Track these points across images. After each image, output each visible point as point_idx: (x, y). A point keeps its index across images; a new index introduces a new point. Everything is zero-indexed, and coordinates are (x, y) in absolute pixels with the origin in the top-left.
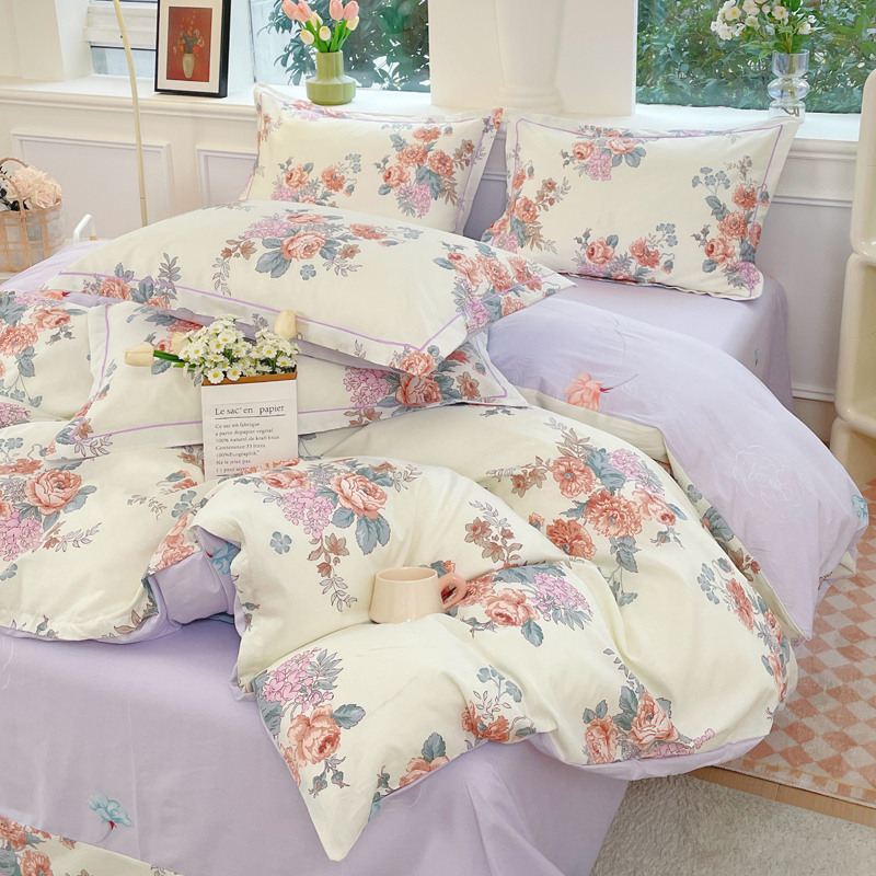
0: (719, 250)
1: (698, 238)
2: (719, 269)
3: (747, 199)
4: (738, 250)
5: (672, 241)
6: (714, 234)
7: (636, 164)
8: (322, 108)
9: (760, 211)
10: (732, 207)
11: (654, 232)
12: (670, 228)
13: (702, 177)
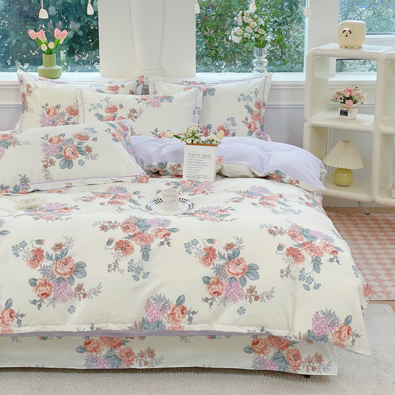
0: (253, 126)
1: (244, 122)
2: (254, 134)
3: (258, 105)
4: (259, 126)
5: (234, 125)
6: (250, 120)
7: (213, 94)
8: (53, 80)
9: (263, 110)
10: (255, 109)
11: (226, 122)
12: (233, 119)
13: (241, 98)
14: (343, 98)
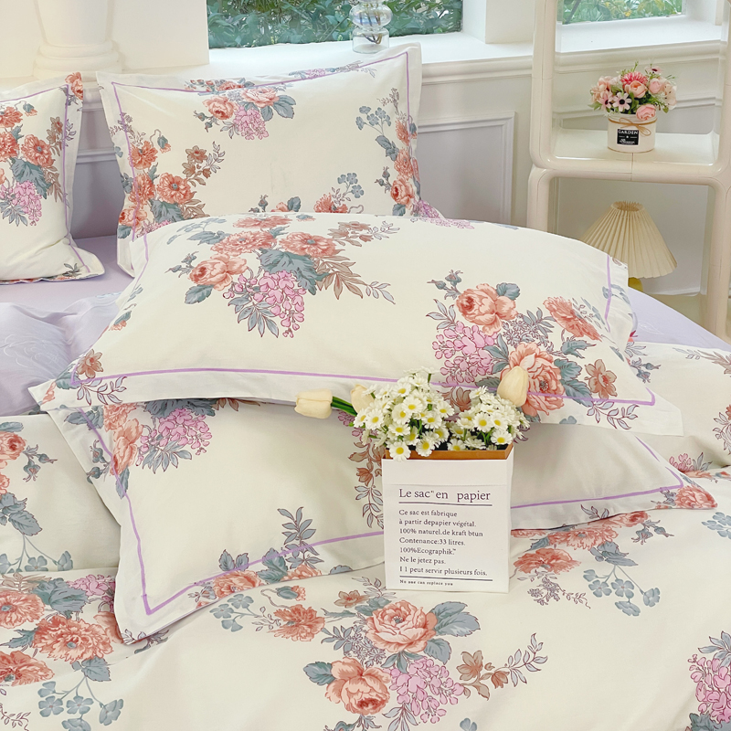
0: (402, 193)
1: (381, 183)
2: (408, 211)
4: (414, 189)
5: (358, 192)
6: (395, 176)
10: (399, 145)
12: (352, 178)
13: (364, 117)
14: (629, 101)
